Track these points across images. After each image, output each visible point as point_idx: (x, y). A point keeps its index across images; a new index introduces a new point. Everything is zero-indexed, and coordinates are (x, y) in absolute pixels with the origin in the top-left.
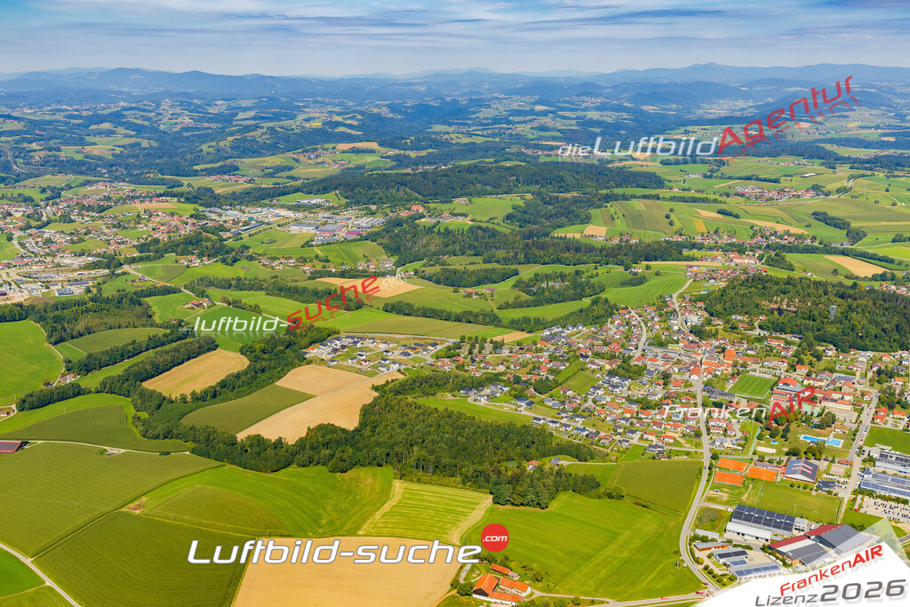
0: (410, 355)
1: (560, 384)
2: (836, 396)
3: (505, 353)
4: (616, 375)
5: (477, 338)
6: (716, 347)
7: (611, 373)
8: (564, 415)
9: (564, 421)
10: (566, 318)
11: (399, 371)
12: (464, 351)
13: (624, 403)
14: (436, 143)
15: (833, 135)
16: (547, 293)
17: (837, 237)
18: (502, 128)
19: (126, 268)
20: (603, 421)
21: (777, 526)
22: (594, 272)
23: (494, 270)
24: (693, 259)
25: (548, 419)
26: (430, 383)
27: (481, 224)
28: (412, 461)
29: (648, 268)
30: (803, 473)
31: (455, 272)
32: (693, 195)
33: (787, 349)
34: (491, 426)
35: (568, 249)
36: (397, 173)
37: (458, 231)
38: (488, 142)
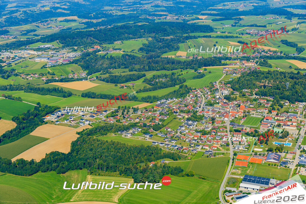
0: (94, 117)
1: (165, 126)
2: (289, 123)
3: (139, 113)
4: (190, 120)
5: (126, 107)
6: (236, 105)
7: (188, 119)
8: (167, 140)
9: (167, 143)
10: (168, 95)
11: (89, 124)
12: (120, 114)
13: (194, 133)
14: (106, 16)
15: (291, 4)
16: (159, 84)
17: (292, 51)
18: (137, 7)
20: (185, 141)
21: (262, 183)
22: (181, 73)
23: (134, 74)
24: (226, 65)
25: (159, 142)
26: (104, 129)
27: (127, 53)
28: (96, 166)
29: (205, 70)
30: (274, 159)
31: (116, 76)
32: (226, 35)
33: (267, 104)
34: (133, 147)
35: (168, 63)
36: (87, 31)
37: (117, 57)
38: (131, 14)
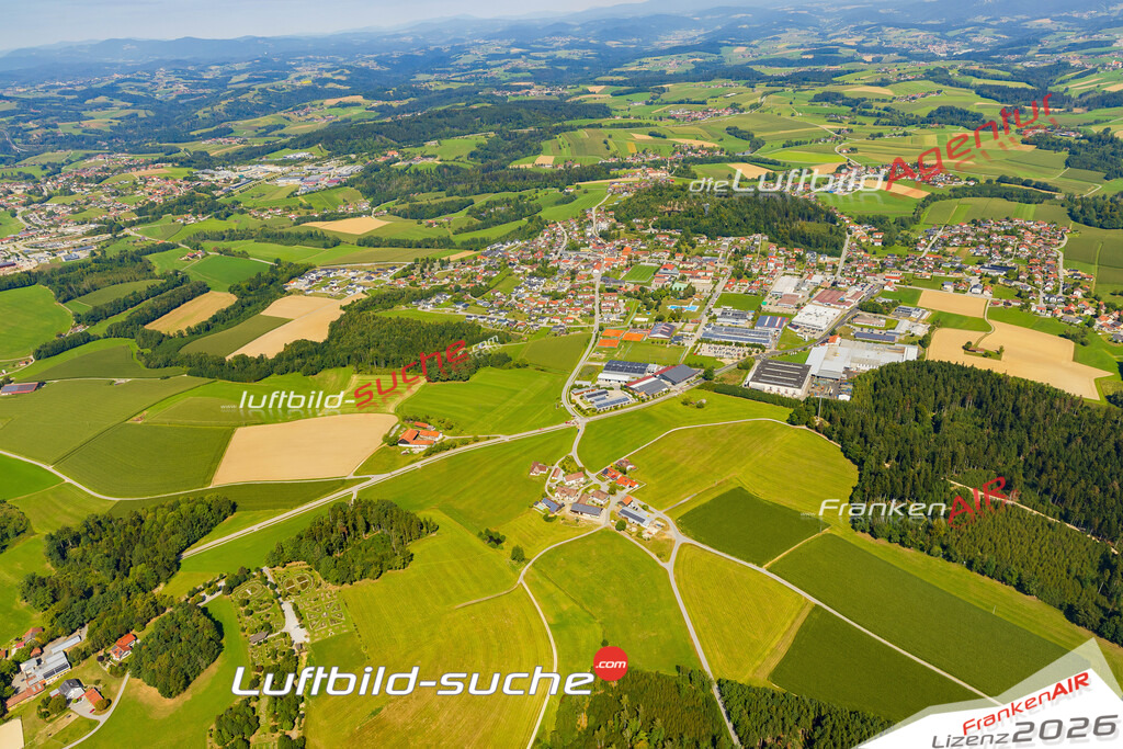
0: (373, 278)
1: (491, 288)
2: (700, 274)
3: (451, 268)
4: (536, 276)
5: (428, 259)
6: (617, 246)
7: (532, 275)
8: (492, 311)
9: (491, 316)
10: (507, 236)
11: (363, 292)
12: (417, 272)
13: (539, 297)
14: (416, 92)
15: (764, 57)
16: (494, 217)
17: (741, 147)
18: (479, 73)
19: (127, 231)
20: (521, 312)
21: (635, 371)
22: (535, 196)
23: (453, 202)
24: (617, 177)
25: (478, 316)
26: (389, 299)
27: (447, 163)
28: (368, 359)
29: (578, 187)
30: (662, 332)
31: (420, 207)
32: (631, 121)
33: (670, 242)
34: (433, 326)
35: (517, 178)
36: (377, 123)
37: (427, 170)
38: (463, 87)
